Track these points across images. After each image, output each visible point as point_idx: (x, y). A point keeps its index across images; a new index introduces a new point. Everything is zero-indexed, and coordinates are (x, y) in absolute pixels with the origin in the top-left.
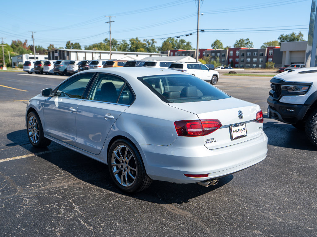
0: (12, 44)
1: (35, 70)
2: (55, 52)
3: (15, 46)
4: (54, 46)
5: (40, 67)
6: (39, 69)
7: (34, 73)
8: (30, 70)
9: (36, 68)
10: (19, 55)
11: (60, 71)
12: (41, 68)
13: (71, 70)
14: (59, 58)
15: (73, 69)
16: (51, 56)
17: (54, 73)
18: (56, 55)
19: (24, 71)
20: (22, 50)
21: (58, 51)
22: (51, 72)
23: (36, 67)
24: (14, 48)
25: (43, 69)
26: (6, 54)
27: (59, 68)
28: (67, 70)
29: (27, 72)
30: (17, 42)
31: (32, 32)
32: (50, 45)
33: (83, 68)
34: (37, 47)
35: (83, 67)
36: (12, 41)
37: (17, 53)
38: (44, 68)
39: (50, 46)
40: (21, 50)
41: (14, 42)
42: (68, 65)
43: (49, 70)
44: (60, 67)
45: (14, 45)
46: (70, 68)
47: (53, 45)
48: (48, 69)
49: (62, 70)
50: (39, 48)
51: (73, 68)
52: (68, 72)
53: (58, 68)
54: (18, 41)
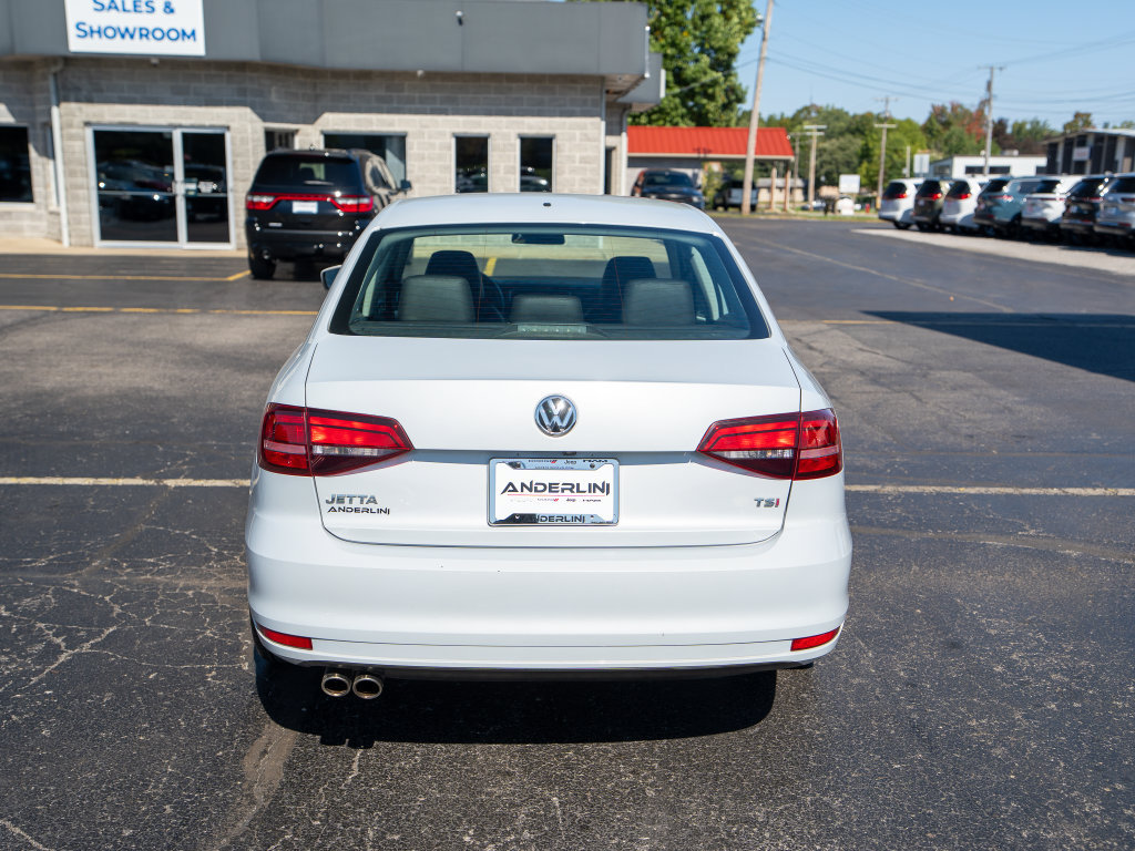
0: (930, 120)
1: (917, 215)
2: (1075, 143)
3: (937, 126)
4: (1091, 118)
5: (931, 204)
6: (929, 210)
7: (914, 227)
8: (899, 215)
9: (921, 207)
10: (944, 160)
11: (996, 218)
12: (937, 208)
13: (1038, 215)
14: (1088, 167)
15: (1046, 211)
16: (1060, 159)
17: (976, 226)
18: (1081, 154)
19: (881, 218)
20: (961, 139)
21: (1090, 141)
22: (966, 224)
23: (921, 203)
24: (935, 133)
25: (940, 211)
26: (900, 157)
27: (996, 209)
28: (1024, 215)
29: (891, 225)
30: (949, 110)
31: (992, 69)
32: (1077, 115)
33: (1083, 206)
34: (1028, 127)
35: (1082, 202)
36: (933, 107)
37: (940, 150)
38: (945, 209)
39: (1075, 121)
40: (954, 142)
41: (938, 113)
42: (1028, 195)
43: (959, 218)
44: (998, 204)
45: (934, 121)
46: (1034, 208)
47: (1088, 115)
48: (958, 210)
49: (1004, 216)
50: (1033, 129)
51: (1048, 206)
52: (1024, 223)
53: (988, 209)
54: (954, 108)
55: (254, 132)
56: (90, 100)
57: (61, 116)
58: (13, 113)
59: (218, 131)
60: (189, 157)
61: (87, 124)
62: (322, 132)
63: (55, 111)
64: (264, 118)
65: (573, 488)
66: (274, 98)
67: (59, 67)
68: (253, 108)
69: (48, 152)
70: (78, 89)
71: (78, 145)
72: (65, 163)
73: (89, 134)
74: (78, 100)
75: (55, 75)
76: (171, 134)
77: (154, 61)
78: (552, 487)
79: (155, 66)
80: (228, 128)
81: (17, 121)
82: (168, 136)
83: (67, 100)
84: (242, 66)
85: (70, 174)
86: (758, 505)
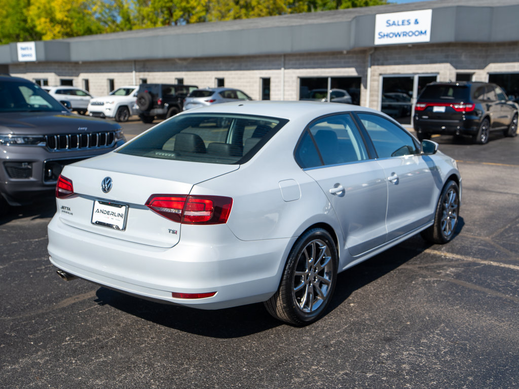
55: (451, 74)
56: (382, 64)
57: (371, 72)
58: (357, 71)
59: (434, 75)
60: (420, 87)
61: (380, 74)
62: (488, 73)
63: (369, 70)
64: (456, 68)
65: (113, 214)
66: (463, 58)
67: (372, 52)
68: (452, 64)
69: (366, 87)
70: (378, 60)
71: (376, 83)
72: (370, 91)
73: (381, 79)
74: (378, 65)
75: (371, 55)
76: (413, 77)
77: (410, 46)
78: (108, 213)
79: (410, 48)
80: (438, 73)
81: (359, 74)
82: (412, 78)
83: (374, 65)
84: (448, 45)
85: (371, 95)
86: (170, 232)
